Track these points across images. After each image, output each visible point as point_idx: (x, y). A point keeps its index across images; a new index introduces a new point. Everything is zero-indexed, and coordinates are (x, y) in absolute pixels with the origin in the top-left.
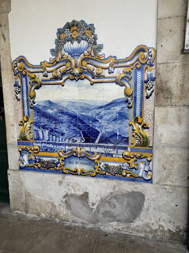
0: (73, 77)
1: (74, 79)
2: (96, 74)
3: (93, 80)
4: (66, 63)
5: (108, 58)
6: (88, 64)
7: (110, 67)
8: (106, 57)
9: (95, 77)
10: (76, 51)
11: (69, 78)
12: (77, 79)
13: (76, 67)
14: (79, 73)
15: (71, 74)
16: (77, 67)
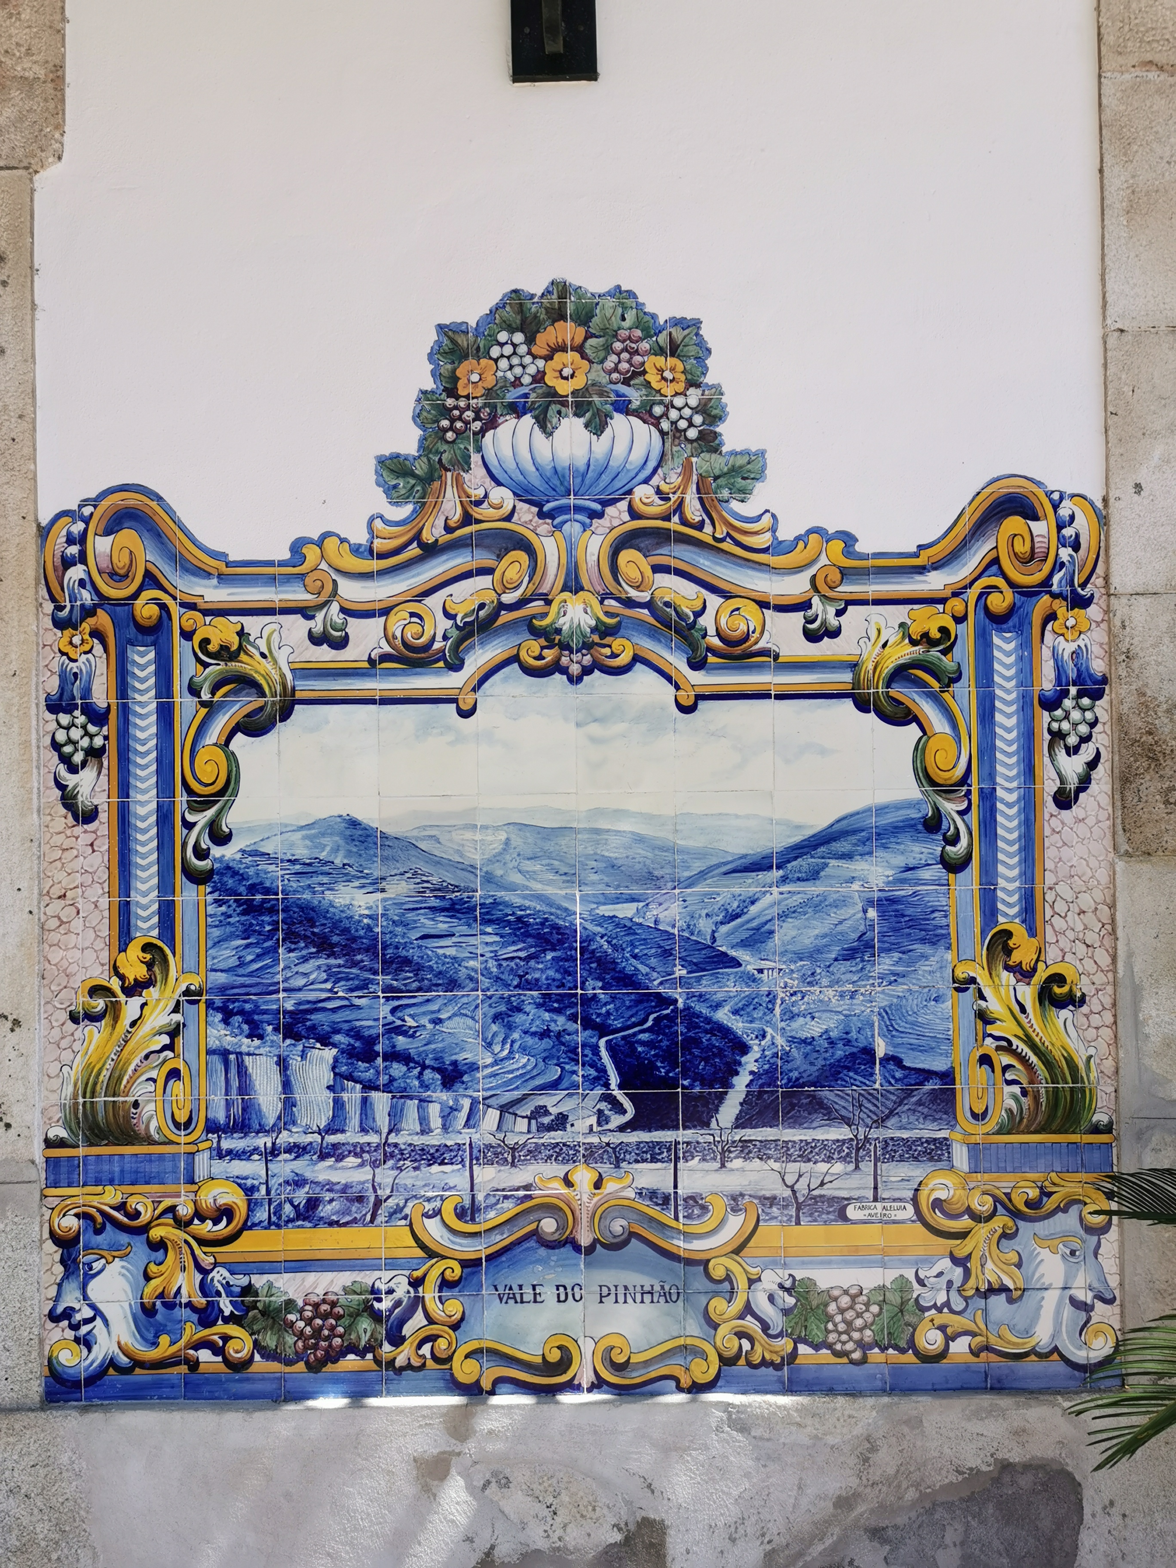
0: (550, 655)
1: (556, 668)
2: (716, 642)
3: (698, 678)
4: (500, 557)
5: (798, 539)
6: (657, 569)
7: (816, 601)
8: (786, 533)
9: (711, 659)
10: (573, 483)
11: (515, 659)
12: (575, 669)
13: (573, 585)
14: (594, 630)
15: (536, 632)
16: (582, 589)
